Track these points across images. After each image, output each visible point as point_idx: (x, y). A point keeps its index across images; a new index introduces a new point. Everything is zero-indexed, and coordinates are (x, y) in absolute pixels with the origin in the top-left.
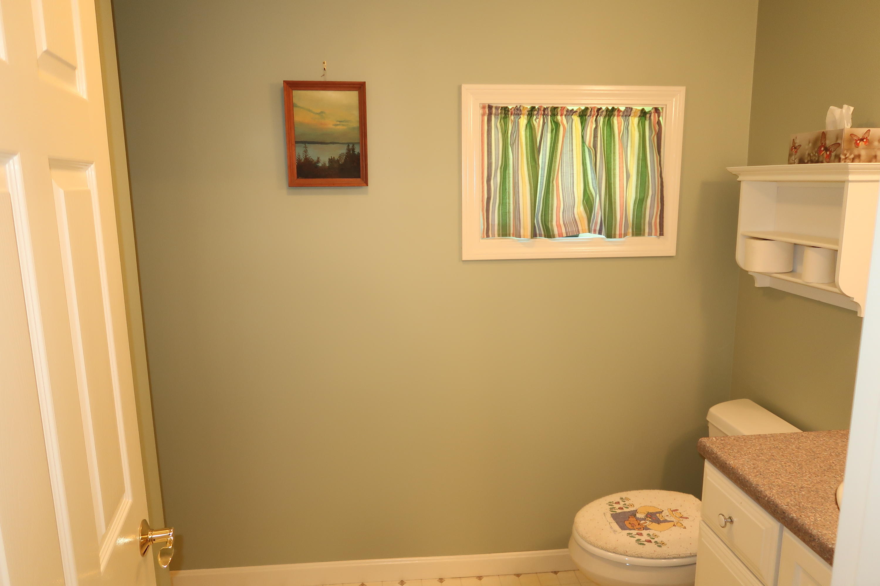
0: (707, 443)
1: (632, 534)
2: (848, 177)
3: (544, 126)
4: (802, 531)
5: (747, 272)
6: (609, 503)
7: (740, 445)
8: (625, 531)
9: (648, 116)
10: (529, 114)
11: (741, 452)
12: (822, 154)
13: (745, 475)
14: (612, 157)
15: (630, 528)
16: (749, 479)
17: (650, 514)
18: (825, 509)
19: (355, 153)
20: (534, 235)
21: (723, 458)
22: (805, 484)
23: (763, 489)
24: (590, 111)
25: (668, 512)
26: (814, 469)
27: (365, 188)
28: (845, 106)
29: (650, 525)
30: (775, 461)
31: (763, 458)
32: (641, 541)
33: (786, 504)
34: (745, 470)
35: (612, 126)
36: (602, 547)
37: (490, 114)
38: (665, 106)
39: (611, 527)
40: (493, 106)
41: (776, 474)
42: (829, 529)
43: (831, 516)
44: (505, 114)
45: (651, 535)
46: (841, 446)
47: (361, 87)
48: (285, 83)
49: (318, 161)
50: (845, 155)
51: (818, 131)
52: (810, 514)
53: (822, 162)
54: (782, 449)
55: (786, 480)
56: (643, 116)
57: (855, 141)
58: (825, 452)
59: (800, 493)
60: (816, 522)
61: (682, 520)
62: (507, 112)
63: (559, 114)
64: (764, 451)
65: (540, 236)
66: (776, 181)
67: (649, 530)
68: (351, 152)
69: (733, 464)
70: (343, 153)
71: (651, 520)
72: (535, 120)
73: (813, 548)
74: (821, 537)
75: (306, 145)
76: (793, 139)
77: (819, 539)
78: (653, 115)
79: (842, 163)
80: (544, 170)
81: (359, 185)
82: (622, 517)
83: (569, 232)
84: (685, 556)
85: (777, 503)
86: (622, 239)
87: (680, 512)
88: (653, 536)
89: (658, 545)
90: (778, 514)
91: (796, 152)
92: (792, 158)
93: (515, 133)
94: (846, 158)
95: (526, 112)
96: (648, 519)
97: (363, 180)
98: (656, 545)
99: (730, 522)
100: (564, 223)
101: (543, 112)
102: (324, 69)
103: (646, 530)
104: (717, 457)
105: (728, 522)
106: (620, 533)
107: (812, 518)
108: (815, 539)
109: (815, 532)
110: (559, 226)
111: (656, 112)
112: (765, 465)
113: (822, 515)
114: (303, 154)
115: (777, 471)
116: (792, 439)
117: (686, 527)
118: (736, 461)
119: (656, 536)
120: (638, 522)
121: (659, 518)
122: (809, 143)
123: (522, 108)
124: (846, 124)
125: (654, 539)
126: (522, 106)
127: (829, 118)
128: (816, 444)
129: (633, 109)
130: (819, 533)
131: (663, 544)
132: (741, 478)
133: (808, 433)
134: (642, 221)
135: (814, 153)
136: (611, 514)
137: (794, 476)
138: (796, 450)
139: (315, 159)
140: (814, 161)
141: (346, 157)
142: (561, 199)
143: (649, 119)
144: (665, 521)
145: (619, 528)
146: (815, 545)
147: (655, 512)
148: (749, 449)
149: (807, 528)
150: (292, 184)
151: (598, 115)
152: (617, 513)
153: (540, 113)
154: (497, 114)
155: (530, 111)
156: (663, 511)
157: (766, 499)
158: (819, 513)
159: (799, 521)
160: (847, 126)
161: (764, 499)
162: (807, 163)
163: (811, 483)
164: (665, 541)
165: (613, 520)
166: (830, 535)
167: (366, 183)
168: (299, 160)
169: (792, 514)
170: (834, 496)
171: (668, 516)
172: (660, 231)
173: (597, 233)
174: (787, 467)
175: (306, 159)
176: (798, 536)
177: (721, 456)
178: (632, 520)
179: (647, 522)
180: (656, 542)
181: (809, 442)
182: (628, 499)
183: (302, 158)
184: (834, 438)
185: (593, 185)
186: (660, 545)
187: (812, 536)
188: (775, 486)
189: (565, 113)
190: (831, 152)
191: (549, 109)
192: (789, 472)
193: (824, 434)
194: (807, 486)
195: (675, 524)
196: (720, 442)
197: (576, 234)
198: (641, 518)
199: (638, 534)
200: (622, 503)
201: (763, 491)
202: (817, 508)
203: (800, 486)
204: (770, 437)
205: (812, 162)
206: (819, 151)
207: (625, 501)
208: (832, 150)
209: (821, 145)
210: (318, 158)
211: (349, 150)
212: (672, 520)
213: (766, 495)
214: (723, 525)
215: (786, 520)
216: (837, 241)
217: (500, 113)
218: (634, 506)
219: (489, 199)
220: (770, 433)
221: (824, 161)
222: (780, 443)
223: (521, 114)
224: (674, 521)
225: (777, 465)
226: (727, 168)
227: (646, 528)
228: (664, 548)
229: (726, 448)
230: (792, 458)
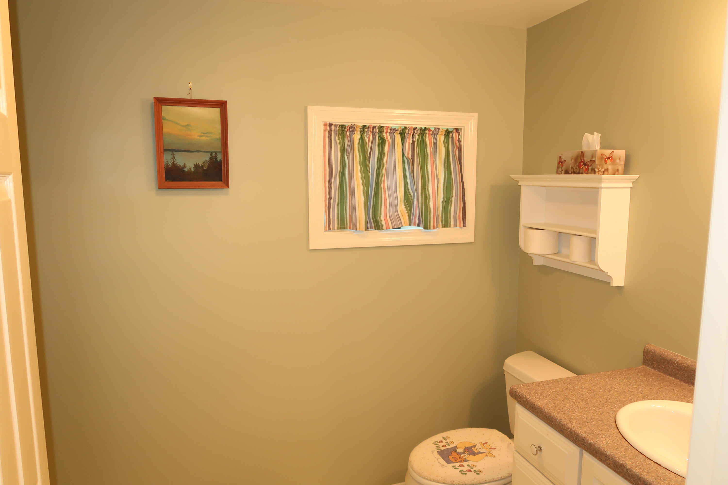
0: (518, 390)
1: (456, 467)
2: (601, 184)
3: (373, 141)
4: (599, 453)
5: (527, 253)
6: (435, 443)
7: (541, 389)
8: (450, 464)
9: (451, 134)
10: (361, 131)
11: (543, 395)
12: (582, 167)
13: (550, 413)
14: (426, 166)
15: (453, 461)
16: (554, 416)
17: (467, 449)
18: (611, 434)
19: (218, 160)
20: (367, 228)
21: (532, 401)
22: (593, 416)
23: (565, 423)
24: (408, 129)
25: (480, 445)
26: (596, 404)
27: (226, 190)
28: (596, 134)
29: (468, 457)
30: (569, 399)
31: (560, 398)
32: (463, 472)
33: (584, 433)
34: (550, 409)
35: (425, 142)
36: (434, 480)
37: (330, 130)
38: (463, 128)
39: (439, 462)
40: (333, 124)
41: (572, 410)
42: (618, 449)
43: (616, 439)
44: (342, 130)
45: (470, 466)
46: (610, 384)
47: (223, 105)
48: (155, 99)
49: (185, 166)
50: (599, 169)
51: (577, 151)
52: (602, 439)
53: (582, 174)
54: (571, 389)
55: (579, 414)
56: (448, 135)
57: (605, 159)
58: (600, 390)
59: (592, 424)
60: (608, 445)
61: (492, 451)
62: (344, 129)
63: (385, 132)
64: (559, 393)
65: (371, 228)
66: (545, 186)
67: (468, 462)
68: (214, 159)
69: (540, 404)
70: (207, 160)
71: (468, 453)
72: (366, 136)
73: (608, 465)
74: (614, 456)
75: (173, 153)
76: (560, 156)
77: (612, 458)
78: (454, 134)
79: (597, 175)
80: (374, 176)
81: (221, 187)
82: (446, 453)
83: (394, 225)
84: (497, 480)
85: (578, 432)
86: (435, 230)
87: (489, 444)
88: (472, 466)
89: (477, 473)
90: (579, 441)
91: (562, 165)
92: (559, 170)
93: (350, 147)
94: (599, 171)
95: (358, 130)
96: (466, 453)
97: (225, 183)
98: (475, 473)
99: (539, 451)
100: (390, 218)
101: (372, 130)
102: (189, 89)
103: (466, 462)
104: (526, 400)
105: (538, 450)
106: (447, 466)
107: (604, 442)
108: (609, 459)
109: (608, 453)
110: (386, 220)
111: (457, 132)
112: (563, 404)
113: (610, 439)
114: (171, 160)
115: (571, 408)
116: (576, 381)
117: (496, 456)
118: (542, 402)
119: (474, 466)
120: (459, 456)
121: (474, 451)
122: (572, 159)
123: (355, 126)
124: (596, 146)
125: (473, 468)
126: (356, 125)
127: (584, 141)
128: (593, 384)
129: (440, 129)
130: (611, 453)
131: (480, 472)
132: (547, 416)
133: (586, 376)
134: (449, 216)
135: (576, 167)
136: (438, 452)
137: (584, 410)
138: (581, 389)
139: (182, 165)
140: (576, 172)
141: (210, 163)
142: (387, 199)
143: (452, 137)
144: (479, 453)
145: (445, 463)
146: (610, 463)
147: (470, 446)
148: (548, 392)
149: (602, 450)
150: (161, 186)
151: (414, 133)
152: (442, 450)
153: (370, 131)
154: (336, 130)
155: (362, 128)
156: (476, 445)
157: (569, 430)
158: (608, 437)
159: (596, 445)
160: (598, 147)
161: (567, 430)
162: (571, 174)
163: (597, 415)
164: (482, 470)
165: (439, 456)
166: (619, 454)
167: (227, 185)
168: (167, 166)
169: (590, 440)
170: (614, 423)
171: (480, 448)
172: (463, 223)
173: (417, 224)
174: (578, 404)
175: (174, 165)
176: (596, 457)
177: (530, 399)
178: (454, 454)
179: (466, 456)
180: (474, 471)
181: (588, 382)
182: (448, 438)
183: (170, 164)
184: (604, 378)
185: (411, 188)
186: (478, 473)
187: (607, 456)
188: (573, 419)
189: (389, 131)
190: (588, 166)
191: (377, 127)
192: (581, 408)
193: (596, 375)
194: (595, 417)
195: (487, 455)
196: (526, 388)
197: (399, 227)
198: (460, 452)
199: (460, 465)
200: (444, 442)
201: (566, 424)
202: (606, 434)
203: (590, 418)
204: (560, 381)
205: (575, 173)
206: (580, 166)
207: (446, 440)
208: (589, 165)
209: (581, 161)
210: (185, 164)
211: (212, 158)
212: (484, 451)
213: (569, 427)
214: (535, 453)
215: (586, 446)
216: (595, 231)
217: (338, 130)
218: (454, 443)
219: (330, 198)
220: (560, 378)
221: (584, 173)
222: (568, 385)
223: (355, 131)
224: (486, 452)
225: (571, 403)
226: (510, 175)
227: (466, 460)
228: (481, 475)
229: (532, 392)
230: (580, 396)
